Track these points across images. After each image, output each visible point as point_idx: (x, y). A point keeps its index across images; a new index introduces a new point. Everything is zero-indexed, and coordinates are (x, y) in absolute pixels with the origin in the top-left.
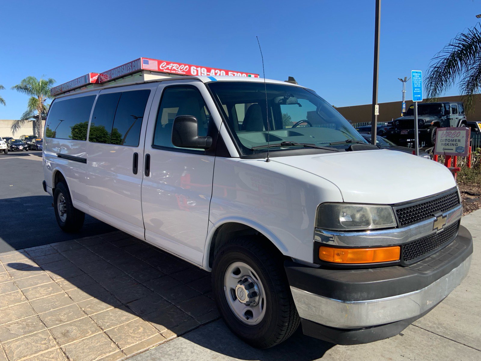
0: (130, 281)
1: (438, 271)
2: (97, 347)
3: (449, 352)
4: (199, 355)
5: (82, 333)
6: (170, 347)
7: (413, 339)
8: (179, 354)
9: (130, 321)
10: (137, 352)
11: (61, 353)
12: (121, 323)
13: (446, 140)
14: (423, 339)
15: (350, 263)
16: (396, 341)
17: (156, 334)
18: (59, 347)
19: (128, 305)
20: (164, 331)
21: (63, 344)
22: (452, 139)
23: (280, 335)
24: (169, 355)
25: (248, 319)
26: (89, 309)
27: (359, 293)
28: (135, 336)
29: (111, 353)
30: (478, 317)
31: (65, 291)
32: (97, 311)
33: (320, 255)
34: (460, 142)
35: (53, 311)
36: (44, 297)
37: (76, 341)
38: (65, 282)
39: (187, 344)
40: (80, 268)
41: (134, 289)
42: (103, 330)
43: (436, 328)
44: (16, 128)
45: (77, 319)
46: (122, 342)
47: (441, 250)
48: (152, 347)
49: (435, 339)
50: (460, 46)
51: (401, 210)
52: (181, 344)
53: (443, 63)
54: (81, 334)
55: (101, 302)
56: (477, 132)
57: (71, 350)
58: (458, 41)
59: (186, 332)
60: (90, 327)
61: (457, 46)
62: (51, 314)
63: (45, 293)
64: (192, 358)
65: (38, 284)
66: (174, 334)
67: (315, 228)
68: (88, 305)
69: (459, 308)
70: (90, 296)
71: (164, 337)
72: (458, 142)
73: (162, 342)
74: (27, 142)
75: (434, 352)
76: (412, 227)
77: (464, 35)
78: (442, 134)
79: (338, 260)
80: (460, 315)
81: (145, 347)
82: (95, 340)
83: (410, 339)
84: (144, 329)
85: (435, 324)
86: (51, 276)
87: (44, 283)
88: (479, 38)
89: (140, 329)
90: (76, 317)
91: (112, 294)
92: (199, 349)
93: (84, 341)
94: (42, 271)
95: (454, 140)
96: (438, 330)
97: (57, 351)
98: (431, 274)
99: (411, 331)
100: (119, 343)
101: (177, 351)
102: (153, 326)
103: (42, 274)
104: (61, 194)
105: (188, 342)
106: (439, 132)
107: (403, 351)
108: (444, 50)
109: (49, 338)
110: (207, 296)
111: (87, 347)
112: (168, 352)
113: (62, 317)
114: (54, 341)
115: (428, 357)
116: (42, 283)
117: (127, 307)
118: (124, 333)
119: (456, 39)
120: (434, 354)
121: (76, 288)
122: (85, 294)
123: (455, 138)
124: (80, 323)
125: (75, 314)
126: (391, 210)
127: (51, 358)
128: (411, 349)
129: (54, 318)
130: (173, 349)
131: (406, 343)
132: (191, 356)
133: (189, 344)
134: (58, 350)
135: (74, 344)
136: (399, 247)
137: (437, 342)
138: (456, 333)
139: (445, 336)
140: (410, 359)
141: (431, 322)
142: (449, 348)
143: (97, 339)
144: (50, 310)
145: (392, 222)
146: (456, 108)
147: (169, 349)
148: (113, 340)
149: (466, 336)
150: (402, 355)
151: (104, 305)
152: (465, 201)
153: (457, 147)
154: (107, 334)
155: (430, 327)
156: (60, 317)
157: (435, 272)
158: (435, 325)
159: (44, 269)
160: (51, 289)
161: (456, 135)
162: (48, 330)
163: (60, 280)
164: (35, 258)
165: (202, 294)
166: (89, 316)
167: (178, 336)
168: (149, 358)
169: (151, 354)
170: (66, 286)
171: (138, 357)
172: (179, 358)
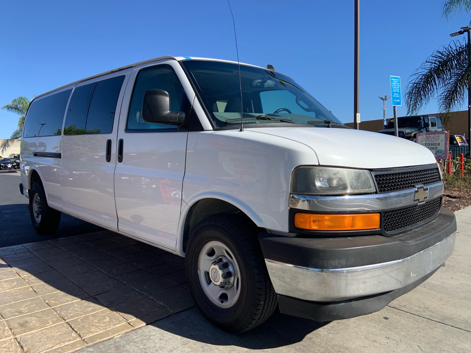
0: (101, 275)
1: (421, 241)
2: (56, 336)
3: (436, 333)
4: (168, 342)
5: (42, 324)
6: (136, 335)
7: (398, 322)
8: (146, 341)
9: (96, 312)
10: (100, 341)
11: (15, 342)
12: (86, 313)
13: (426, 144)
14: (409, 322)
15: (327, 229)
16: (381, 324)
17: (123, 324)
18: (14, 337)
19: (96, 297)
20: (132, 320)
21: (19, 334)
22: (431, 143)
23: (256, 315)
24: (135, 342)
25: (222, 302)
26: (54, 301)
27: (337, 260)
28: (99, 325)
29: (71, 342)
30: (465, 301)
31: (30, 285)
32: (62, 303)
33: (295, 222)
34: (439, 145)
35: (14, 303)
36: (6, 291)
37: (34, 331)
38: (32, 277)
39: (156, 331)
40: (50, 265)
41: (105, 282)
42: (65, 321)
43: (422, 312)
44: (5, 147)
45: (38, 310)
46: (84, 331)
47: (423, 225)
48: (117, 336)
49: (421, 322)
50: (437, 62)
51: (380, 176)
52: (150, 332)
53: (421, 79)
54: (40, 324)
55: (68, 295)
56: (456, 144)
57: (26, 339)
58: (435, 58)
59: (156, 321)
60: (52, 318)
61: (434, 63)
62: (11, 306)
63: (8, 287)
64: (160, 345)
65: (2, 279)
66: (143, 322)
67: (290, 194)
68: (52, 298)
69: (445, 294)
70: (56, 290)
71: (132, 325)
72: (438, 145)
73: (129, 330)
74: (16, 161)
75: (420, 334)
76: (392, 195)
77: (439, 52)
78: (422, 139)
79: (314, 227)
80: (446, 300)
81: (109, 336)
82: (55, 330)
83: (395, 322)
84: (111, 318)
85: (421, 308)
86: (17, 272)
87: (9, 278)
88: (453, 55)
89: (106, 318)
90: (38, 309)
91: (80, 288)
92: (168, 336)
93: (43, 331)
94: (9, 268)
95: (433, 144)
96: (425, 314)
97: (11, 341)
98: (414, 244)
99: (396, 314)
100: (81, 332)
101: (145, 338)
102: (121, 315)
103: (9, 270)
104: (37, 194)
105: (158, 330)
106: (419, 137)
107: (388, 333)
108: (422, 66)
109: (4, 328)
110: (183, 287)
111: (45, 337)
112: (134, 339)
113: (23, 309)
114: (9, 331)
115: (415, 339)
116: (7, 278)
117: (96, 299)
118: (88, 323)
119: (433, 56)
120: (421, 336)
121: (43, 283)
122: (51, 288)
123: (434, 142)
124: (41, 314)
125: (37, 306)
126: (370, 174)
127: (3, 348)
128: (397, 332)
129: (13, 310)
130: (140, 337)
131: (391, 326)
132: (159, 343)
133: (158, 332)
134: (13, 340)
135: (31, 334)
136: (379, 214)
137: (424, 324)
138: (443, 315)
139: (431, 319)
140: (396, 340)
141: (417, 307)
142: (437, 329)
143: (57, 329)
144: (11, 302)
145: (371, 187)
146: (435, 122)
147: (136, 336)
148: (75, 329)
149: (454, 318)
150: (387, 337)
151: (70, 297)
152: (446, 203)
153: (437, 150)
154: (69, 324)
155: (416, 311)
156: (21, 309)
157: (418, 242)
158: (421, 310)
159: (11, 266)
160: (15, 283)
161: (435, 139)
162: (5, 321)
163: (26, 275)
164: (4, 257)
165: (177, 285)
166: (52, 307)
167: (147, 325)
168: (113, 346)
169: (115, 342)
170: (33, 281)
171: (100, 345)
172: (146, 345)
